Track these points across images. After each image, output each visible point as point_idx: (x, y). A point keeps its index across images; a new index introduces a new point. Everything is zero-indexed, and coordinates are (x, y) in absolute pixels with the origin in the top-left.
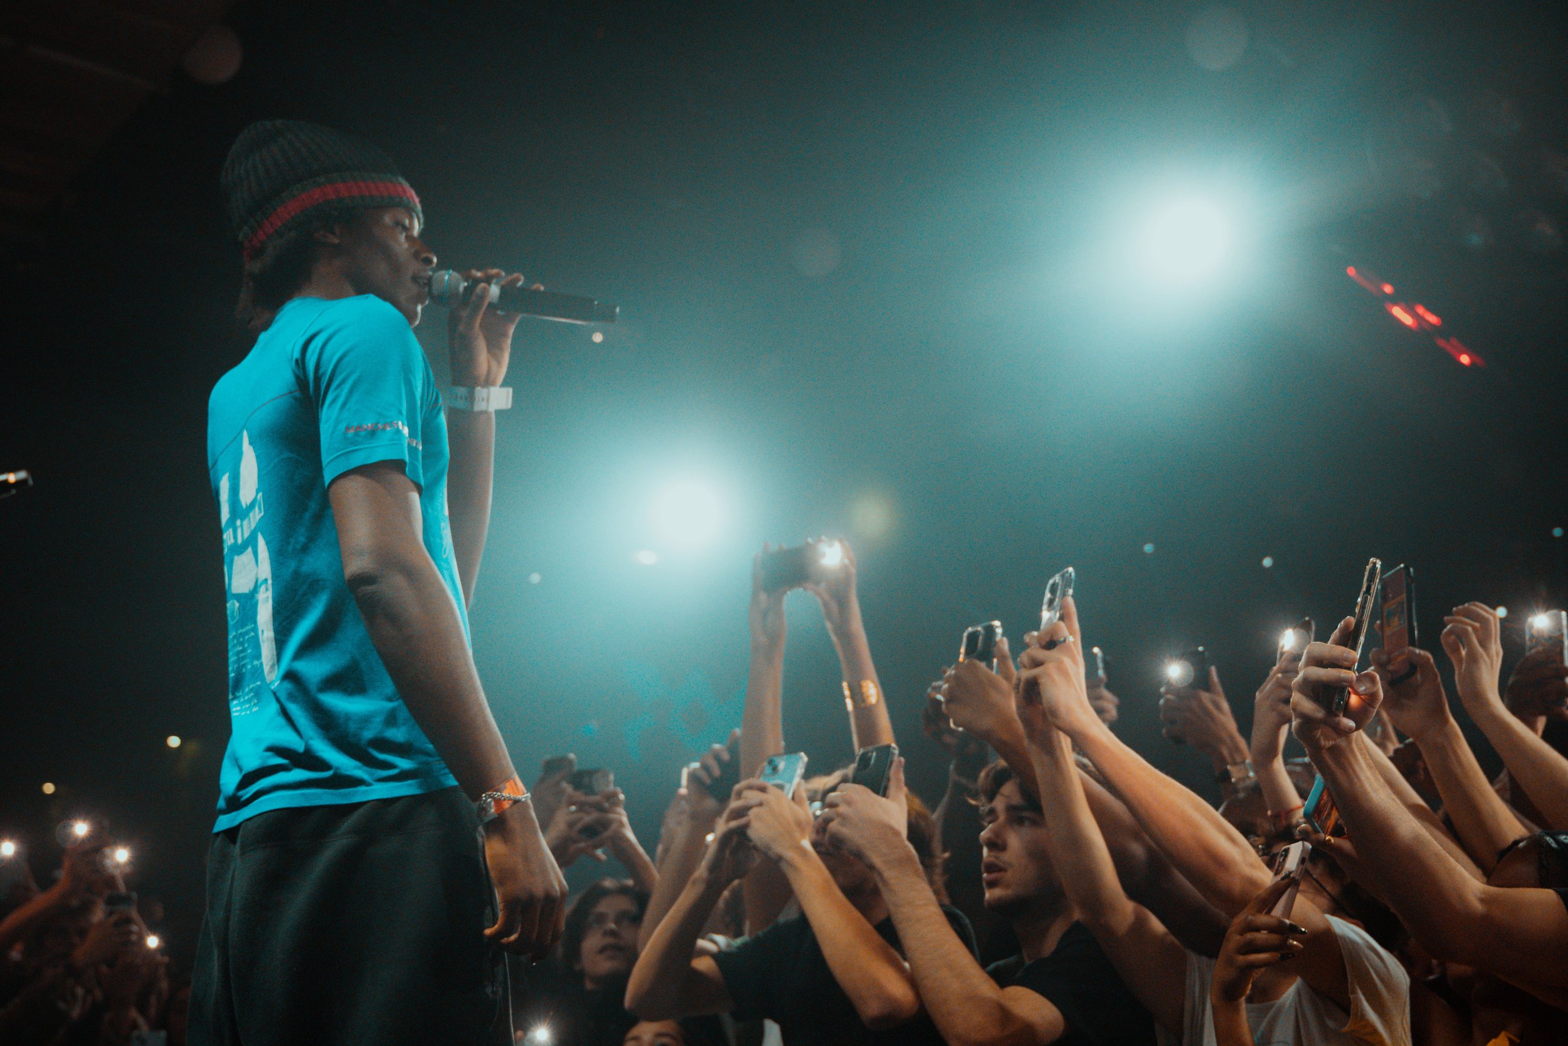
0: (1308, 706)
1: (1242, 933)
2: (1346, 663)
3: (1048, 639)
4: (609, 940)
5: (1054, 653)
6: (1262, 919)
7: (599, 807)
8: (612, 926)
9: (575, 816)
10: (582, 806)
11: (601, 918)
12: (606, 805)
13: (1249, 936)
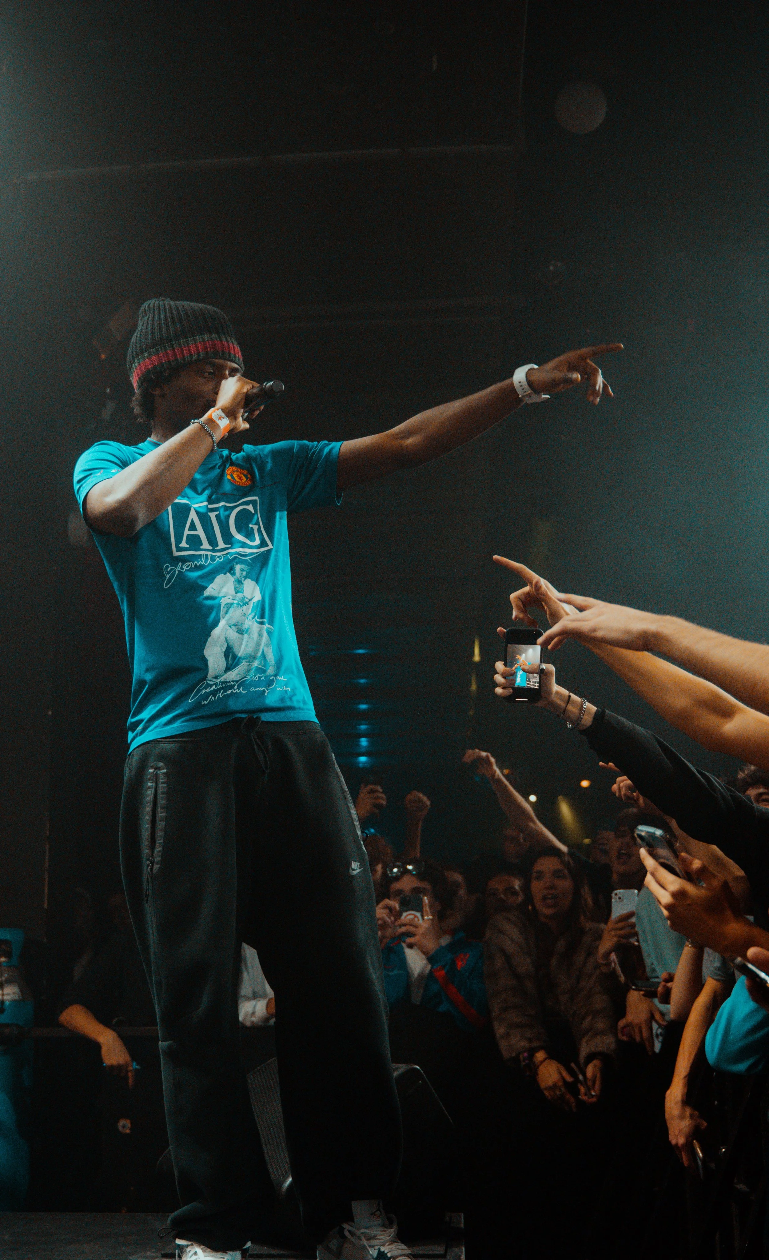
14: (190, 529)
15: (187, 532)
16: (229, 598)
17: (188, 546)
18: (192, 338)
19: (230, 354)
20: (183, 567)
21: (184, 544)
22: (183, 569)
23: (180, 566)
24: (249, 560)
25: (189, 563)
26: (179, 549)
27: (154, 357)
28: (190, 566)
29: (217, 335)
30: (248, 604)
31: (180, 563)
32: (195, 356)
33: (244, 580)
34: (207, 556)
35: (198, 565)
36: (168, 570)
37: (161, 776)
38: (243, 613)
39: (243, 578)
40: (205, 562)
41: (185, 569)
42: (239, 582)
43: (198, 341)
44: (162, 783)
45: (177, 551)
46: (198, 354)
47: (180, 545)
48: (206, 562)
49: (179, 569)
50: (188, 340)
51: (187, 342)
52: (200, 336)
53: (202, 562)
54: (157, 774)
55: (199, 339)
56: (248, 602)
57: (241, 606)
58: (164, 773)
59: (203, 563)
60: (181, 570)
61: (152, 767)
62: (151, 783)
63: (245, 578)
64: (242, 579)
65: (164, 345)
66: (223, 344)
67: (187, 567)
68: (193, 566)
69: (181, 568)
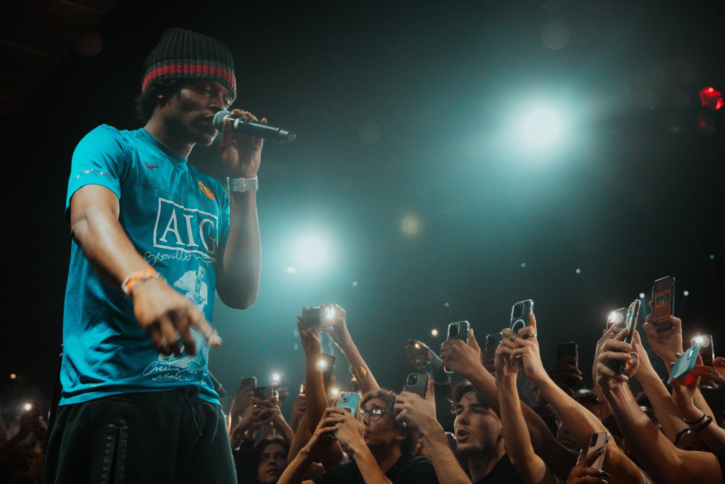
0: (606, 369)
1: (580, 476)
2: (626, 350)
3: (525, 334)
4: (272, 467)
5: (528, 341)
6: (589, 470)
7: (268, 406)
8: (273, 460)
9: (257, 409)
10: (259, 405)
11: (267, 456)
12: (272, 404)
13: (583, 478)
14: (170, 227)
15: (168, 229)
16: (191, 294)
17: (166, 241)
18: (200, 60)
19: (227, 82)
20: (161, 256)
21: (163, 239)
22: (161, 258)
23: (159, 255)
24: (207, 265)
25: (166, 255)
26: (158, 242)
27: (165, 67)
28: (167, 257)
29: (220, 64)
31: (159, 253)
32: (199, 74)
33: (202, 282)
34: (180, 251)
35: (173, 258)
36: (149, 257)
37: (121, 433)
40: (178, 257)
41: (162, 259)
42: (199, 282)
43: (205, 64)
44: (122, 439)
45: (157, 244)
46: (202, 73)
47: (160, 240)
49: (158, 258)
50: (196, 61)
51: (195, 62)
52: (207, 61)
53: (176, 257)
54: (117, 430)
55: (206, 63)
56: (202, 301)
57: (197, 304)
58: (124, 430)
60: (159, 259)
61: (113, 424)
62: (111, 437)
63: (203, 280)
64: (201, 280)
65: (176, 60)
66: (224, 72)
67: (164, 257)
68: (169, 258)
69: (160, 257)
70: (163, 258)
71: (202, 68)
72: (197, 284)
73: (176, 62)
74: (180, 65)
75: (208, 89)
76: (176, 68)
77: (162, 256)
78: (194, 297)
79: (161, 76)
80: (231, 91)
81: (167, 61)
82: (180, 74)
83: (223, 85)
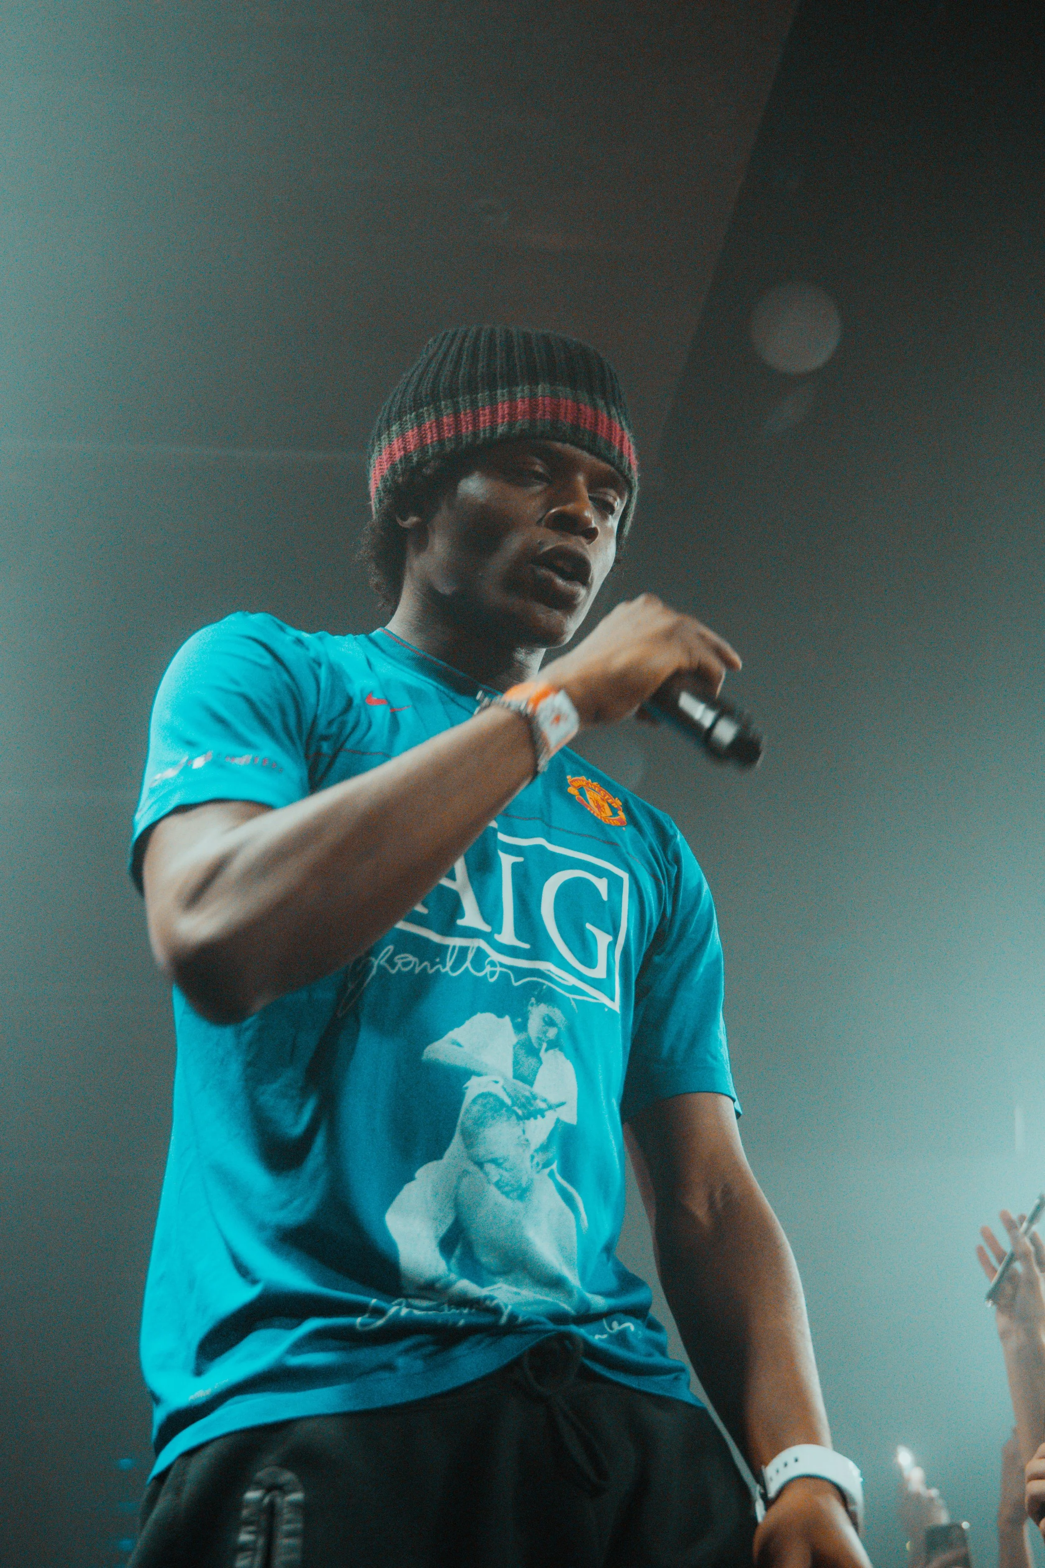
16: (497, 1082)
20: (396, 960)
22: (393, 965)
23: (389, 954)
24: (573, 1003)
25: (411, 958)
27: (410, 433)
28: (412, 966)
30: (543, 1116)
31: (389, 948)
33: (547, 1050)
35: (433, 969)
37: (287, 1515)
38: (522, 1138)
39: (545, 1045)
40: (451, 968)
41: (397, 969)
42: (530, 1049)
44: (290, 1535)
46: (513, 422)
48: (454, 968)
49: (383, 962)
53: (444, 966)
54: (272, 1505)
56: (546, 1110)
57: (519, 1118)
58: (295, 1505)
59: (447, 969)
60: (388, 966)
61: (258, 1485)
63: (553, 1044)
64: (541, 1045)
65: (438, 404)
66: (580, 410)
67: (405, 964)
68: (417, 970)
69: (391, 961)
70: (399, 965)
71: (513, 408)
72: (523, 1058)
73: (438, 411)
74: (447, 415)
75: (539, 469)
76: (437, 427)
77: (399, 960)
78: (510, 1096)
79: (401, 461)
80: (617, 463)
81: (413, 414)
82: (450, 439)
83: (583, 448)
